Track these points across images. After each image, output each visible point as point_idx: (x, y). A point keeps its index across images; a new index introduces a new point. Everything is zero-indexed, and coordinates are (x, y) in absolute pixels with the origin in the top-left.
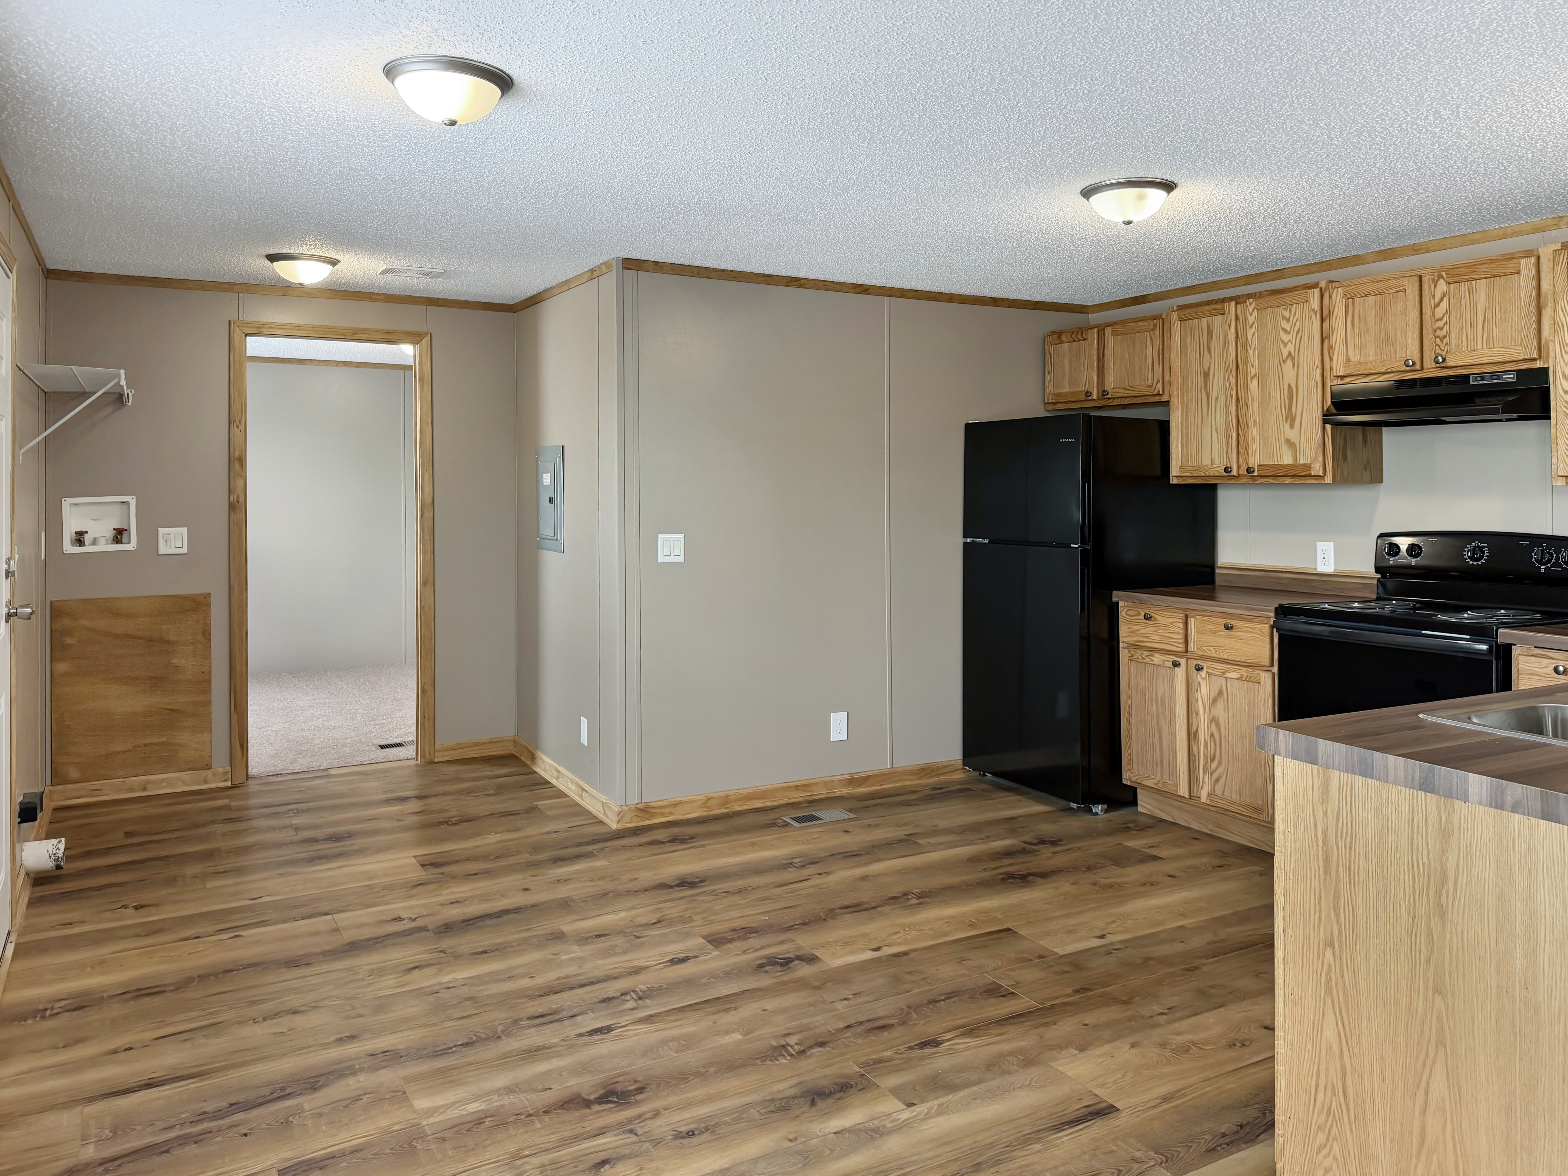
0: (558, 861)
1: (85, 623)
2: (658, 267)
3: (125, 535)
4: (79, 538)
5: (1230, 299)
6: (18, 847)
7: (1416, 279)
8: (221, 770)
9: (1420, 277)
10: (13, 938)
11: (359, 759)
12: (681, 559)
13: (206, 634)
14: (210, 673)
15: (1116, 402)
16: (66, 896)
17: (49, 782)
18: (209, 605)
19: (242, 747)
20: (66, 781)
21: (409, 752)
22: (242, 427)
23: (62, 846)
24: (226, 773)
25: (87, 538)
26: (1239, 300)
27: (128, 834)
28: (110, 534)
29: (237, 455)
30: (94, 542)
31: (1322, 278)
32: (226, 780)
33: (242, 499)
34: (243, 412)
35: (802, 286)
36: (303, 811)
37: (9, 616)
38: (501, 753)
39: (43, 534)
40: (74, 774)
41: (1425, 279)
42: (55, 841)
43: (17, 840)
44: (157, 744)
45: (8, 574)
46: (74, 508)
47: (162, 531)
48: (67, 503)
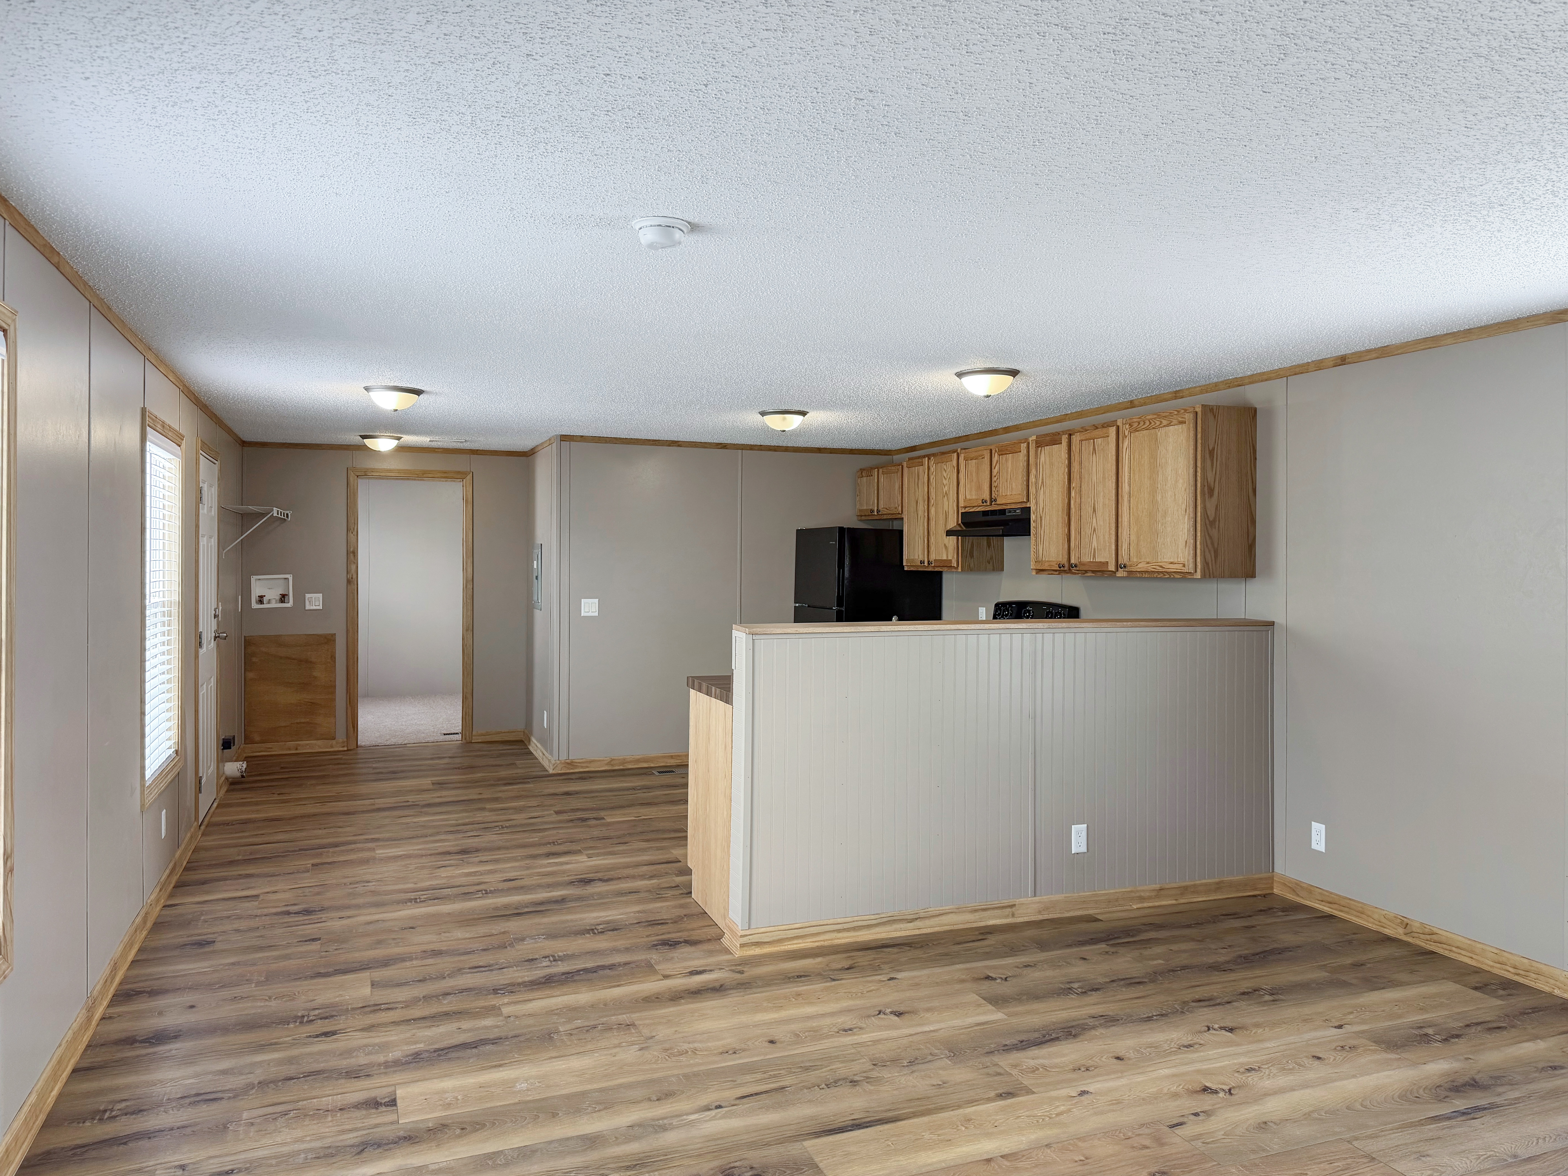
0: (506, 784)
1: (264, 649)
2: (583, 438)
3: (286, 598)
4: (261, 599)
5: (924, 457)
6: (221, 765)
7: (989, 451)
8: (341, 740)
9: (991, 450)
10: (217, 801)
11: (427, 740)
12: (596, 614)
13: (333, 658)
14: (335, 681)
15: (885, 517)
16: (243, 789)
17: (243, 742)
18: (334, 641)
19: (354, 727)
20: (253, 742)
21: (459, 737)
22: (355, 533)
23: (245, 765)
24: (343, 742)
25: (265, 600)
26: (929, 456)
27: (282, 768)
28: (278, 598)
29: (352, 549)
30: (269, 602)
31: (958, 446)
32: (344, 747)
33: (354, 577)
34: (356, 523)
35: (679, 446)
36: (382, 761)
37: (215, 637)
38: (514, 739)
39: (240, 597)
40: (257, 738)
41: (993, 452)
42: (241, 763)
43: (221, 761)
44: (304, 723)
45: (215, 616)
46: (258, 582)
47: (308, 596)
48: (253, 579)
